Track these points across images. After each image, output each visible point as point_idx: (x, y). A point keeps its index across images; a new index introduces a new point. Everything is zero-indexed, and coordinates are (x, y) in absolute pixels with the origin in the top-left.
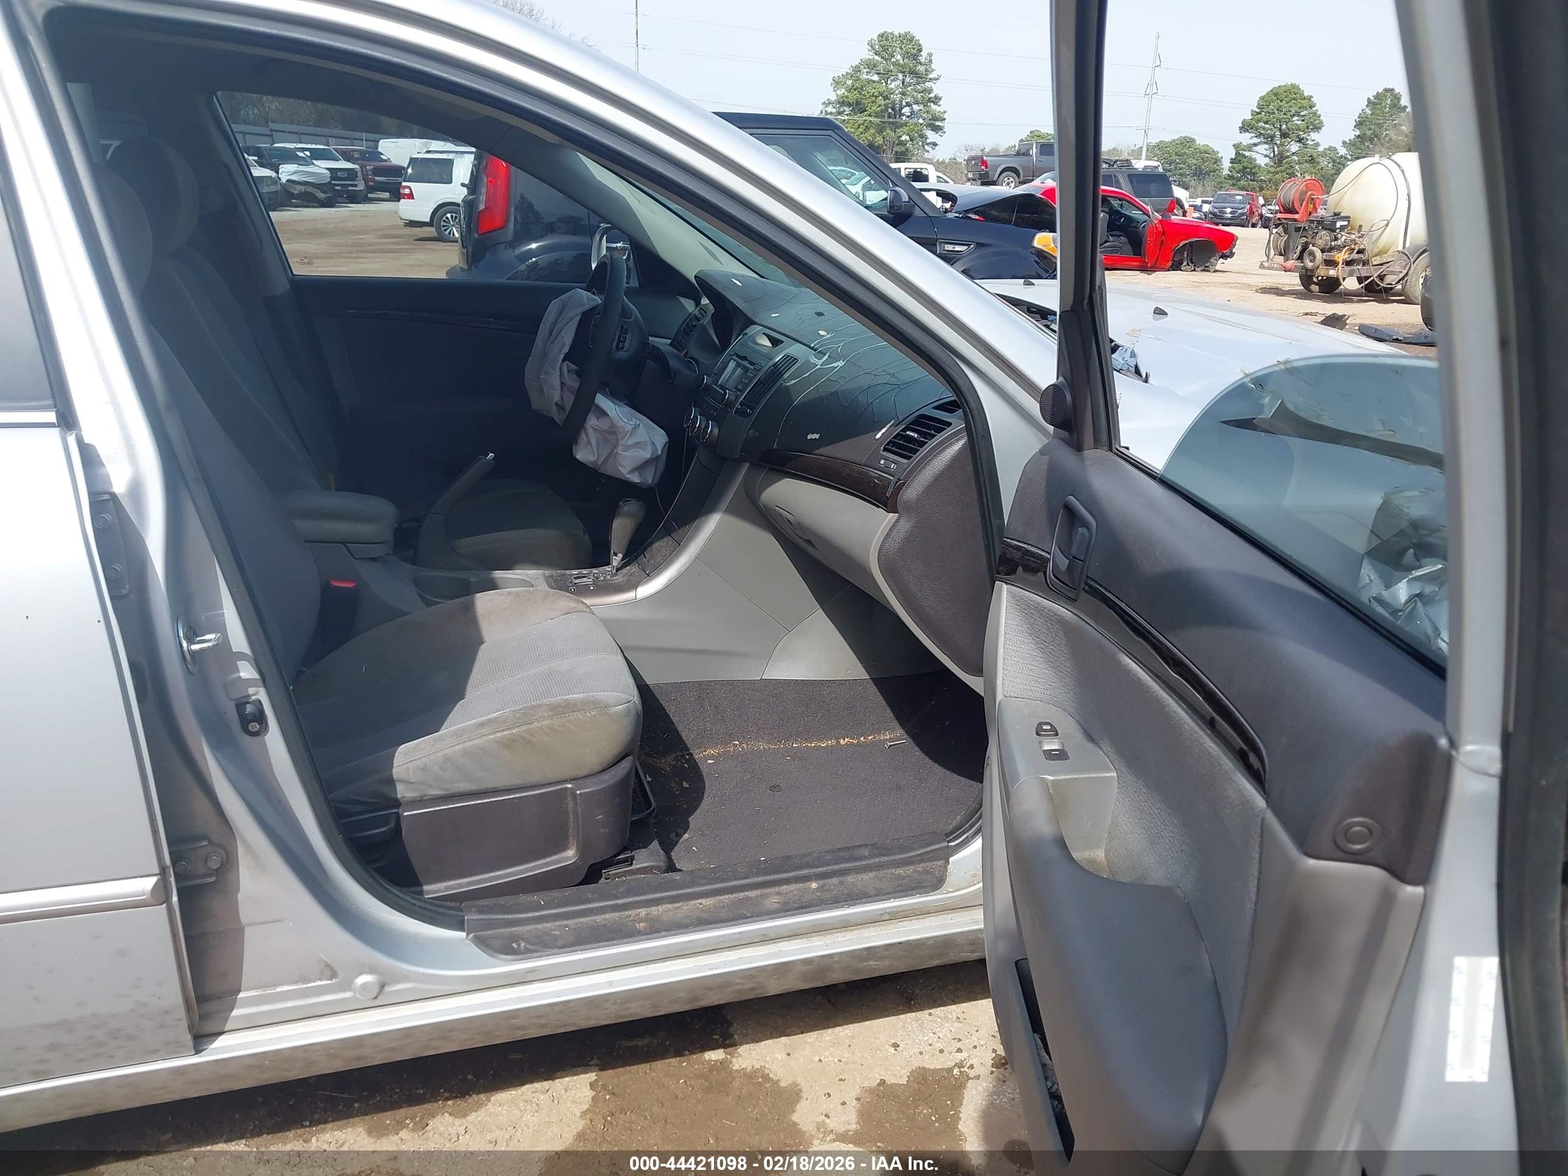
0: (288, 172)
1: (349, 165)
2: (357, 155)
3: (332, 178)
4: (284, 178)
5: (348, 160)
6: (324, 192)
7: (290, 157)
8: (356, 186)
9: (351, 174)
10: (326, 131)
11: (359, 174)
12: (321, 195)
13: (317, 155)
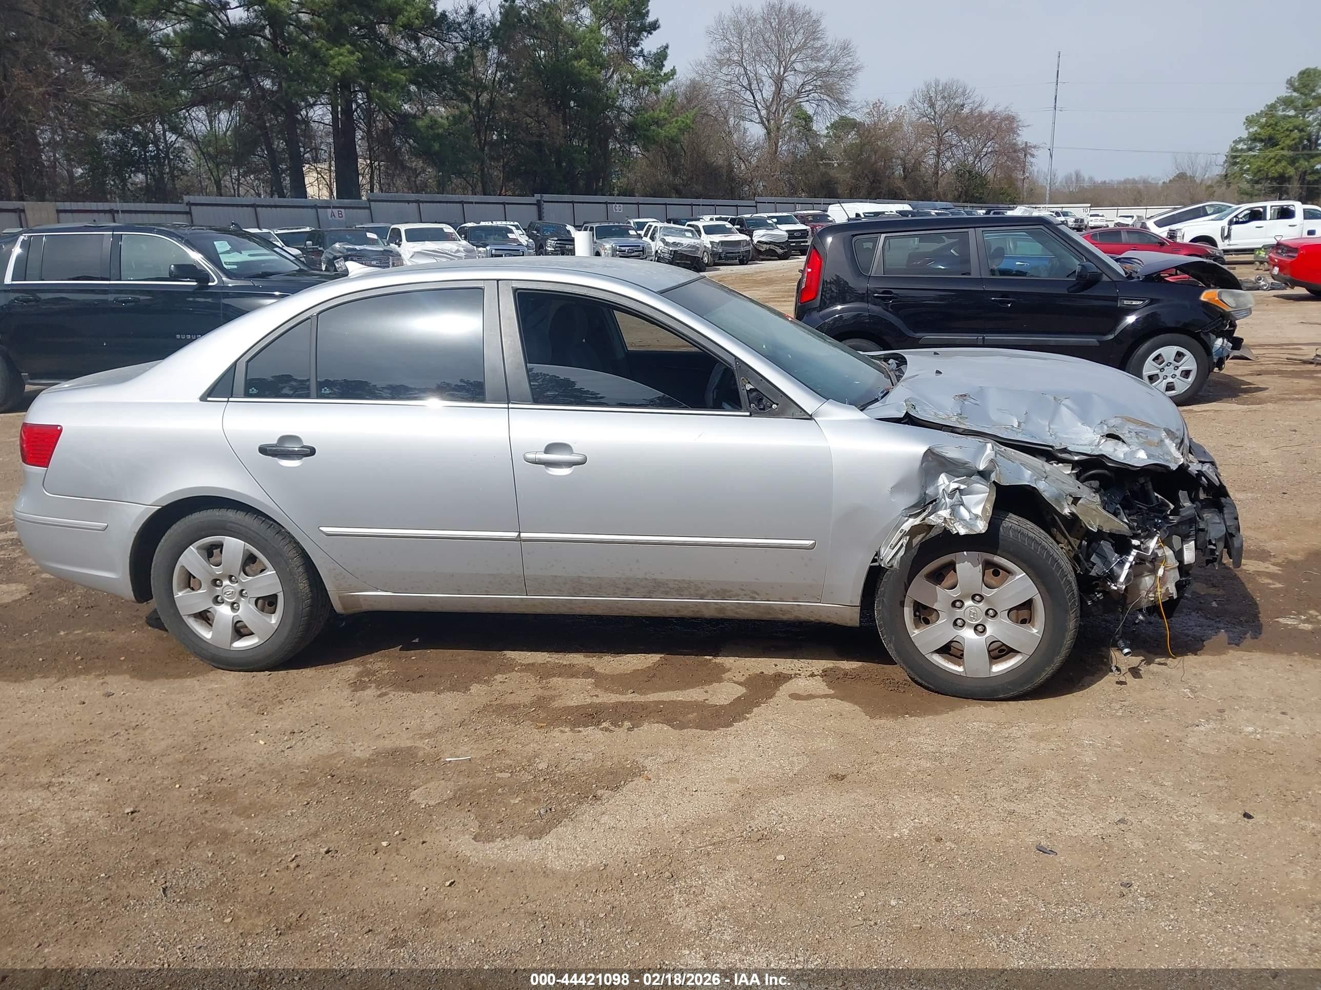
0: (759, 235)
1: (803, 227)
2: (810, 219)
3: (789, 238)
4: (755, 240)
5: (803, 223)
6: (782, 248)
7: (761, 224)
8: (807, 242)
9: (804, 233)
10: (795, 199)
11: (810, 233)
12: (779, 251)
13: (781, 221)
